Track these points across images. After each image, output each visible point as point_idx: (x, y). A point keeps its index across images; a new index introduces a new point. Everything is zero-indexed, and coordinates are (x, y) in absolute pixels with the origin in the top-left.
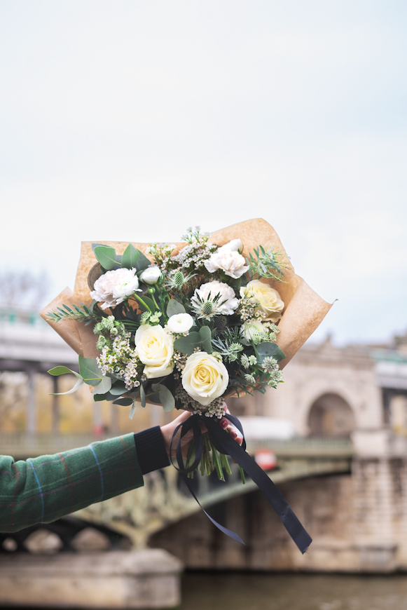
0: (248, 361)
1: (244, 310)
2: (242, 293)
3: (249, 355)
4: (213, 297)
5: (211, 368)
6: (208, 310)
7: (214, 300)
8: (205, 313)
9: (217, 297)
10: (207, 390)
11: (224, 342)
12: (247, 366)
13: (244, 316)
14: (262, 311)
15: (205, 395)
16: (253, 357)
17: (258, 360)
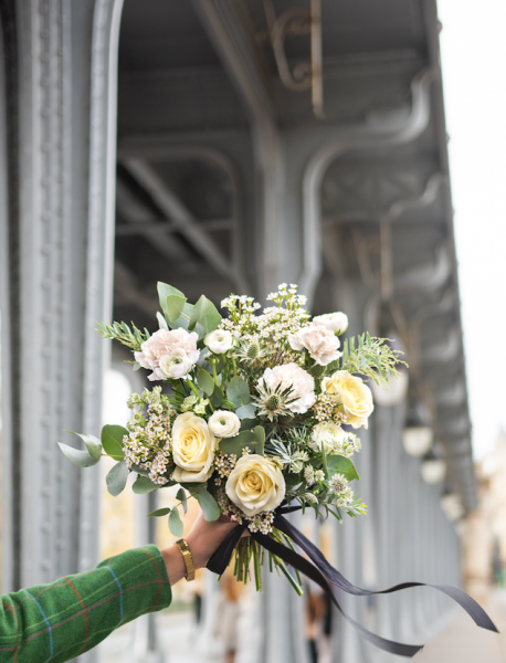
0: (313, 475)
1: (321, 408)
2: (323, 385)
3: (315, 469)
4: (283, 389)
5: (266, 476)
6: (272, 405)
7: (283, 393)
8: (268, 408)
9: (288, 391)
10: (255, 501)
11: (286, 445)
12: (311, 481)
13: (320, 416)
14: (344, 413)
15: (250, 506)
16: (321, 471)
17: (326, 477)
